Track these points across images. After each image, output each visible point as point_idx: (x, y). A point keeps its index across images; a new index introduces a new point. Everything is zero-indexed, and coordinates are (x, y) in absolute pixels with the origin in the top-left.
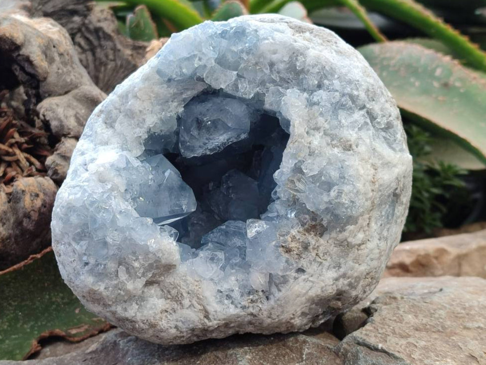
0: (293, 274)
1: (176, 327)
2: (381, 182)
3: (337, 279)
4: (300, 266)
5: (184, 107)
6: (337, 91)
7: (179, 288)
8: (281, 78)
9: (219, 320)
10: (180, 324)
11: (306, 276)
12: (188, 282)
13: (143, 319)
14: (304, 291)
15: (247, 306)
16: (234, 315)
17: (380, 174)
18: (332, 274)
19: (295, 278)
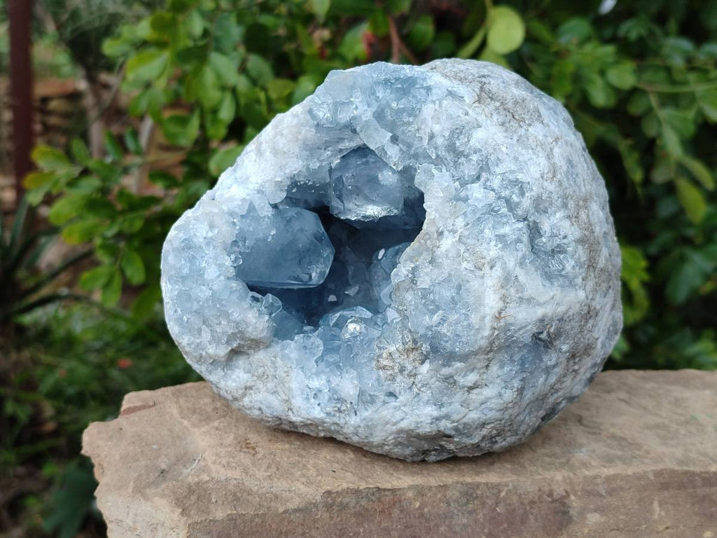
0: (382, 397)
1: (260, 409)
2: (511, 320)
3: (437, 419)
4: (391, 390)
5: (341, 158)
6: (493, 190)
7: (266, 368)
8: (437, 156)
9: (303, 418)
10: (263, 407)
11: (398, 404)
12: (277, 365)
13: (227, 389)
14: (394, 421)
15: (333, 413)
16: (319, 419)
17: (512, 311)
18: (431, 411)
19: (385, 403)
